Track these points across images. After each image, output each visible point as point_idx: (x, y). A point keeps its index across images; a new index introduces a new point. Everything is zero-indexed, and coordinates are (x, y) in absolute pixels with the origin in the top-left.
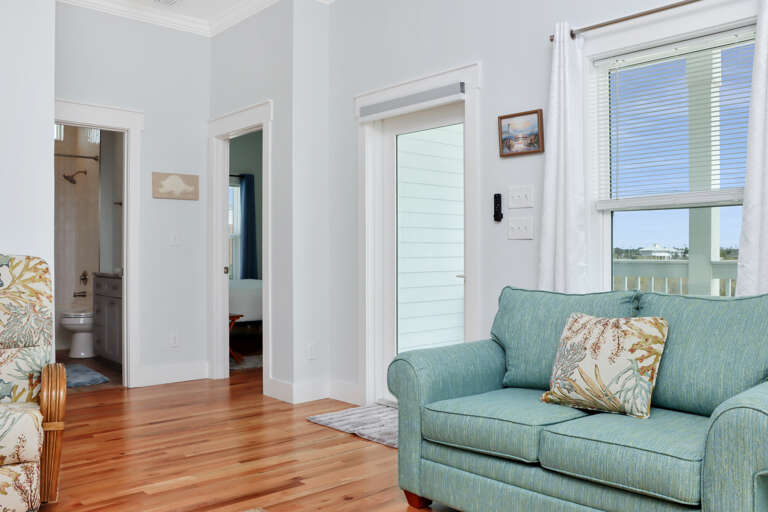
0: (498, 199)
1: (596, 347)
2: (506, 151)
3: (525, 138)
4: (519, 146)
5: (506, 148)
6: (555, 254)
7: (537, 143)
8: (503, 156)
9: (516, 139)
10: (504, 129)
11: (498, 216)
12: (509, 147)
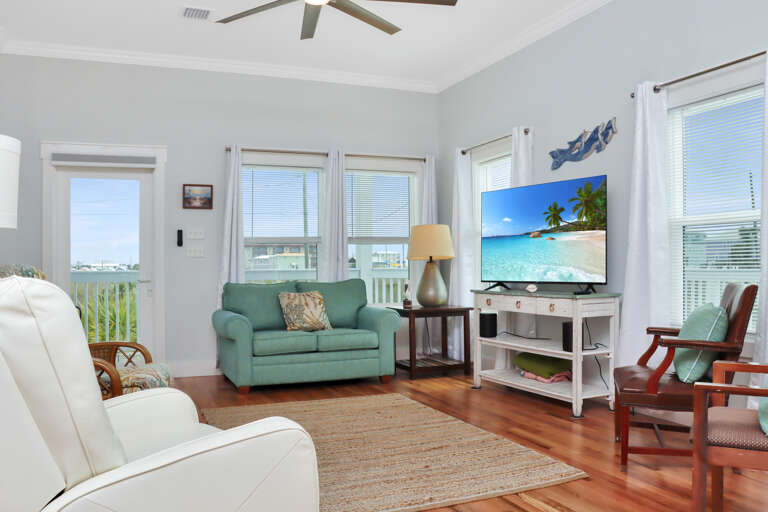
0: (180, 233)
1: (307, 304)
2: (187, 205)
3: (201, 199)
4: (197, 203)
5: (187, 202)
6: (230, 273)
7: (208, 203)
8: (185, 207)
9: (195, 199)
10: (187, 192)
11: (180, 243)
12: (190, 203)
